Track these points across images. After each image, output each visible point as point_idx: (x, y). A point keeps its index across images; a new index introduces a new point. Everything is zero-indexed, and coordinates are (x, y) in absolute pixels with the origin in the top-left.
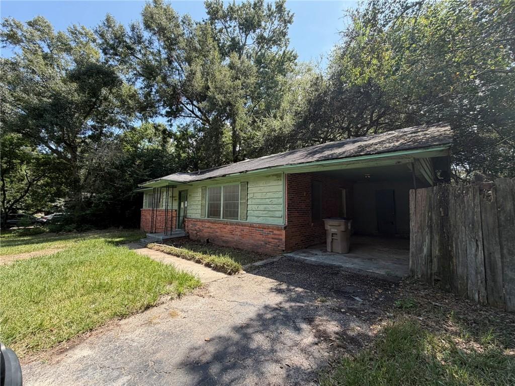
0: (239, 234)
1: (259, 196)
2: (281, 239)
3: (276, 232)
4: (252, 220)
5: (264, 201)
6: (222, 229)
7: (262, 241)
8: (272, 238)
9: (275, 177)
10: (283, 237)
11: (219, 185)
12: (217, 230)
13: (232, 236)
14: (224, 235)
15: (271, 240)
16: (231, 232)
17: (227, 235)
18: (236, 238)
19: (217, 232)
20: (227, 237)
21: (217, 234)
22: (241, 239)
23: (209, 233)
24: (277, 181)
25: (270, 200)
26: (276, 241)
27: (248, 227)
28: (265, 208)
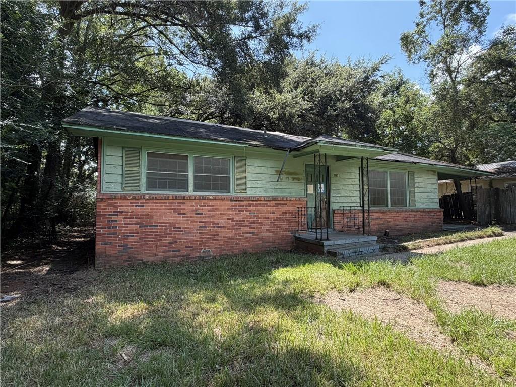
0: (413, 219)
1: (423, 185)
2: (441, 218)
3: (438, 213)
4: (419, 206)
5: (426, 190)
6: (396, 218)
7: (430, 222)
8: (437, 218)
9: (432, 173)
10: (442, 217)
11: (385, 170)
12: (389, 220)
13: (407, 223)
14: (398, 223)
15: (435, 220)
16: (405, 220)
17: (401, 223)
18: (410, 224)
19: (389, 222)
20: (400, 225)
21: (390, 224)
22: (414, 224)
23: (380, 224)
24: (433, 176)
25: (430, 189)
26: (438, 220)
27: (419, 213)
28: (428, 196)
